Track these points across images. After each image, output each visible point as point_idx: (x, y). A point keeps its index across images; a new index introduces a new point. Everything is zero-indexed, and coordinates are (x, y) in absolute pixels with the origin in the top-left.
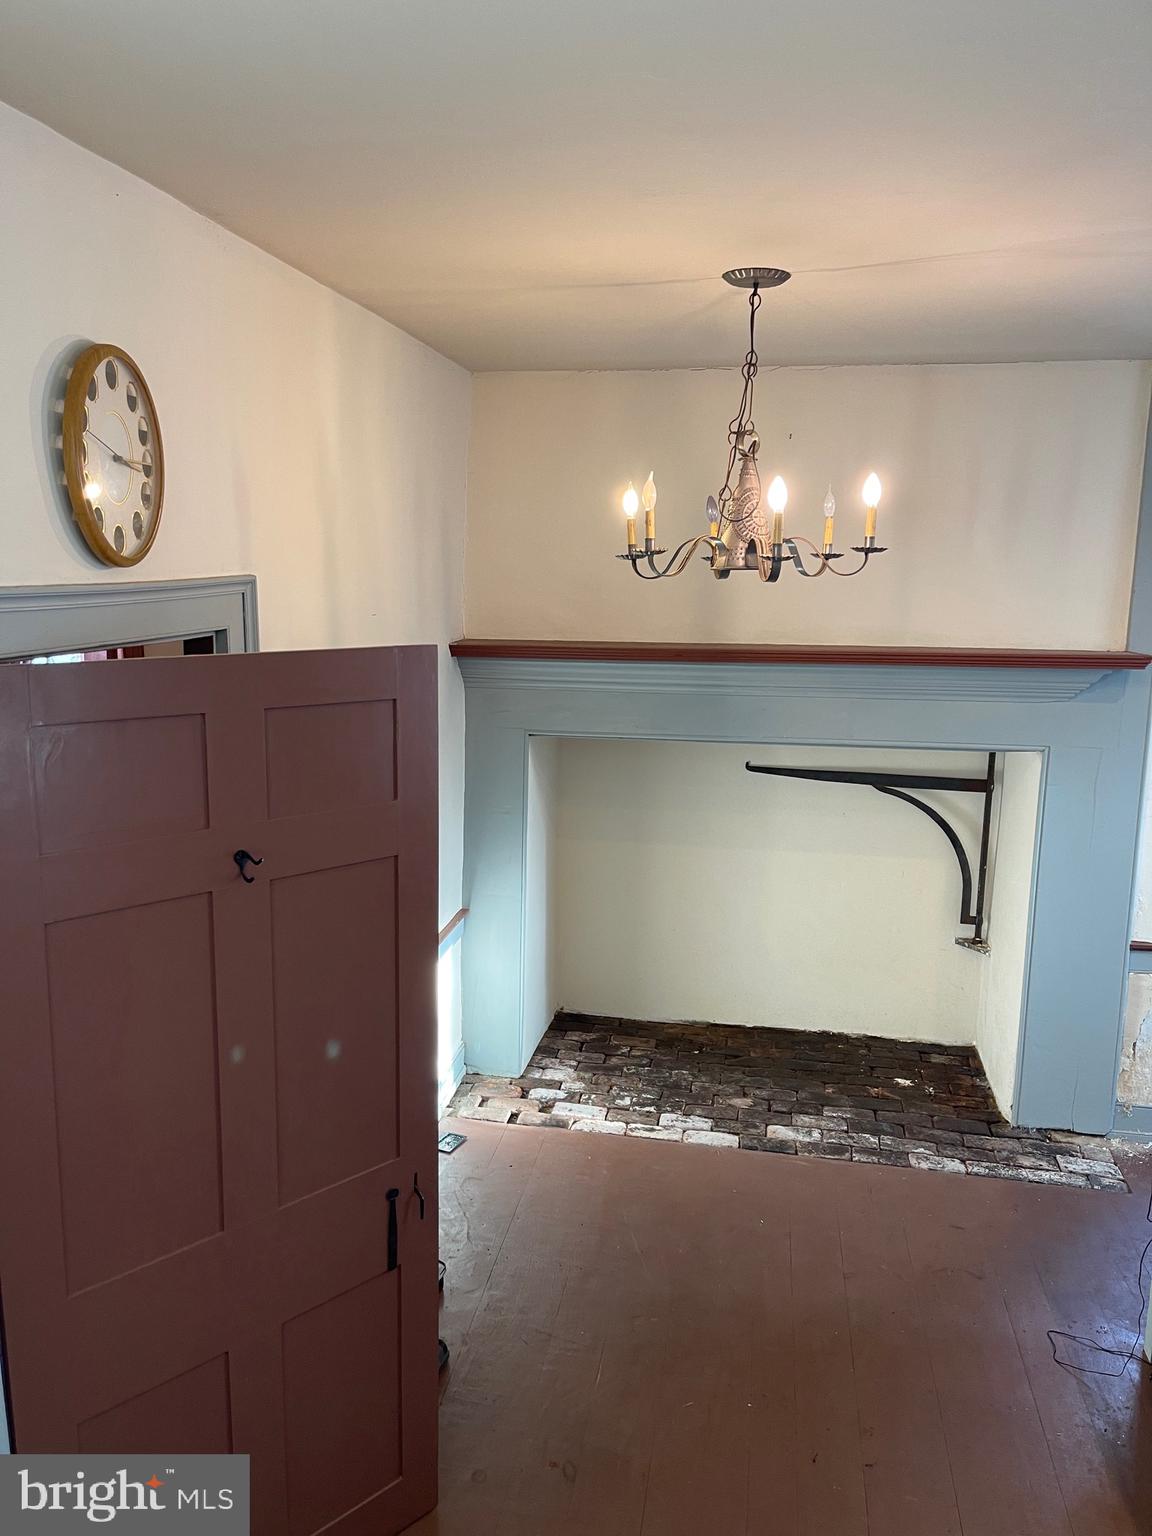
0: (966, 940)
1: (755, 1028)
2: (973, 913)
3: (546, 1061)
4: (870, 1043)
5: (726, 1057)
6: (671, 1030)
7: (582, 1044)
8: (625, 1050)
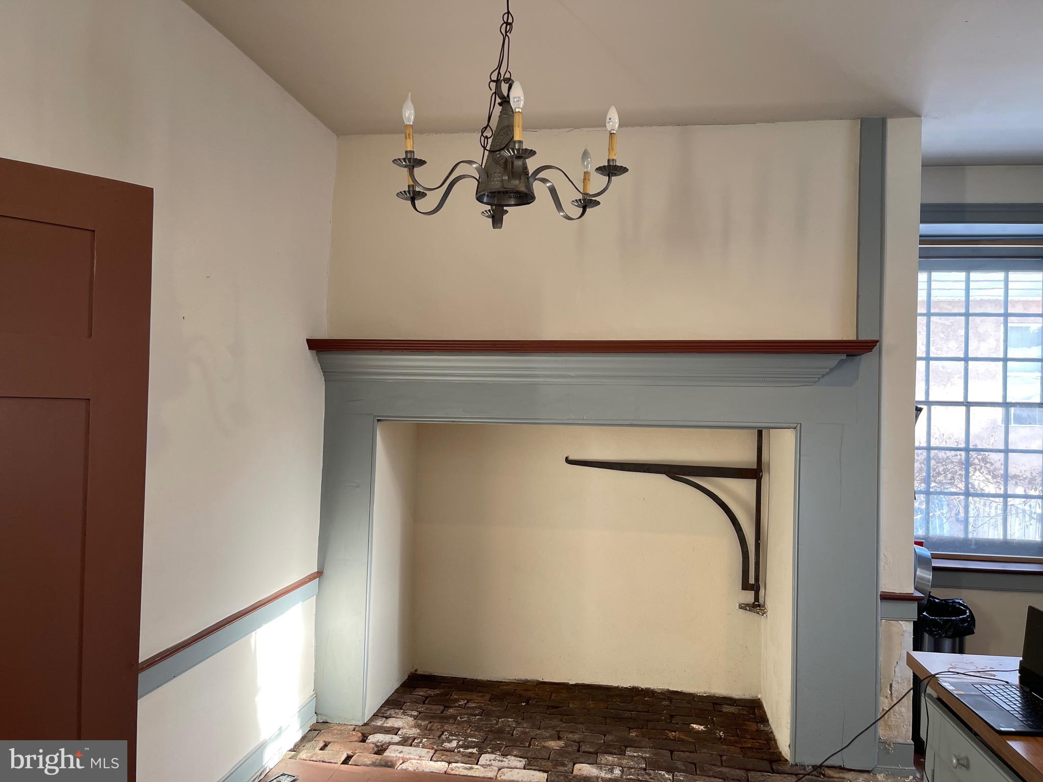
0: (747, 605)
1: (576, 685)
2: (752, 581)
3: (392, 712)
4: (673, 696)
5: (548, 708)
6: (505, 687)
7: (427, 698)
8: (462, 703)
